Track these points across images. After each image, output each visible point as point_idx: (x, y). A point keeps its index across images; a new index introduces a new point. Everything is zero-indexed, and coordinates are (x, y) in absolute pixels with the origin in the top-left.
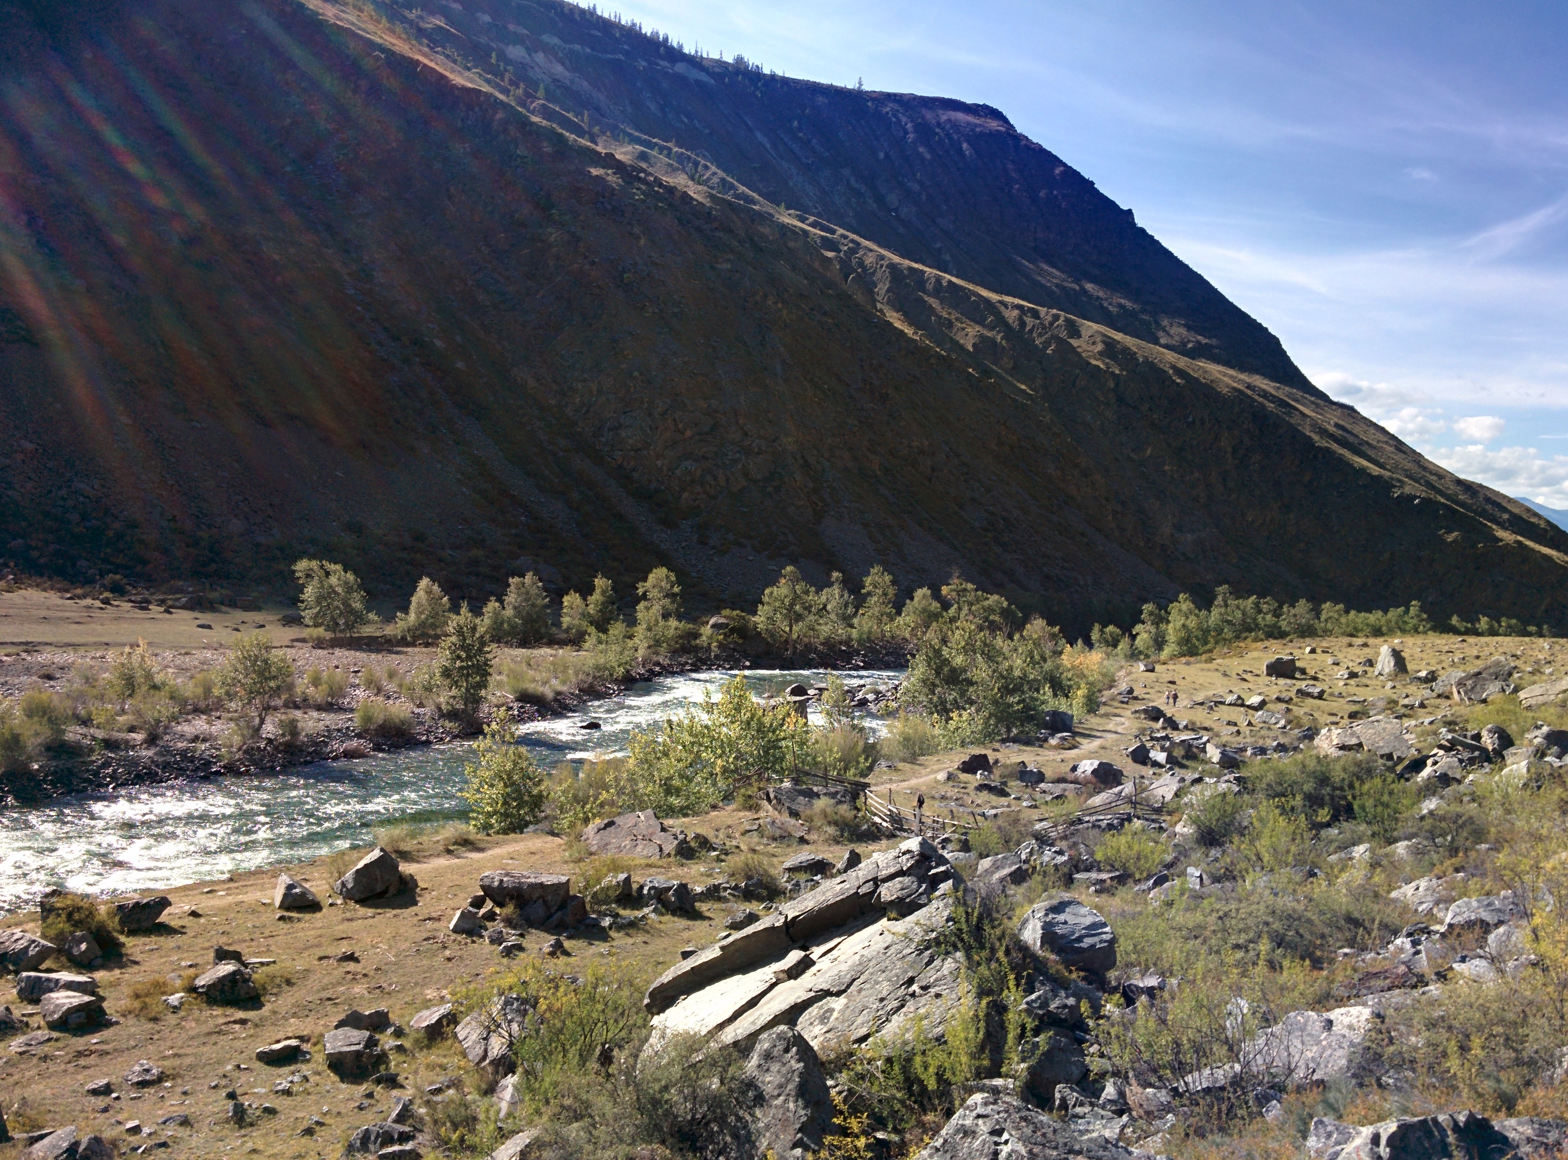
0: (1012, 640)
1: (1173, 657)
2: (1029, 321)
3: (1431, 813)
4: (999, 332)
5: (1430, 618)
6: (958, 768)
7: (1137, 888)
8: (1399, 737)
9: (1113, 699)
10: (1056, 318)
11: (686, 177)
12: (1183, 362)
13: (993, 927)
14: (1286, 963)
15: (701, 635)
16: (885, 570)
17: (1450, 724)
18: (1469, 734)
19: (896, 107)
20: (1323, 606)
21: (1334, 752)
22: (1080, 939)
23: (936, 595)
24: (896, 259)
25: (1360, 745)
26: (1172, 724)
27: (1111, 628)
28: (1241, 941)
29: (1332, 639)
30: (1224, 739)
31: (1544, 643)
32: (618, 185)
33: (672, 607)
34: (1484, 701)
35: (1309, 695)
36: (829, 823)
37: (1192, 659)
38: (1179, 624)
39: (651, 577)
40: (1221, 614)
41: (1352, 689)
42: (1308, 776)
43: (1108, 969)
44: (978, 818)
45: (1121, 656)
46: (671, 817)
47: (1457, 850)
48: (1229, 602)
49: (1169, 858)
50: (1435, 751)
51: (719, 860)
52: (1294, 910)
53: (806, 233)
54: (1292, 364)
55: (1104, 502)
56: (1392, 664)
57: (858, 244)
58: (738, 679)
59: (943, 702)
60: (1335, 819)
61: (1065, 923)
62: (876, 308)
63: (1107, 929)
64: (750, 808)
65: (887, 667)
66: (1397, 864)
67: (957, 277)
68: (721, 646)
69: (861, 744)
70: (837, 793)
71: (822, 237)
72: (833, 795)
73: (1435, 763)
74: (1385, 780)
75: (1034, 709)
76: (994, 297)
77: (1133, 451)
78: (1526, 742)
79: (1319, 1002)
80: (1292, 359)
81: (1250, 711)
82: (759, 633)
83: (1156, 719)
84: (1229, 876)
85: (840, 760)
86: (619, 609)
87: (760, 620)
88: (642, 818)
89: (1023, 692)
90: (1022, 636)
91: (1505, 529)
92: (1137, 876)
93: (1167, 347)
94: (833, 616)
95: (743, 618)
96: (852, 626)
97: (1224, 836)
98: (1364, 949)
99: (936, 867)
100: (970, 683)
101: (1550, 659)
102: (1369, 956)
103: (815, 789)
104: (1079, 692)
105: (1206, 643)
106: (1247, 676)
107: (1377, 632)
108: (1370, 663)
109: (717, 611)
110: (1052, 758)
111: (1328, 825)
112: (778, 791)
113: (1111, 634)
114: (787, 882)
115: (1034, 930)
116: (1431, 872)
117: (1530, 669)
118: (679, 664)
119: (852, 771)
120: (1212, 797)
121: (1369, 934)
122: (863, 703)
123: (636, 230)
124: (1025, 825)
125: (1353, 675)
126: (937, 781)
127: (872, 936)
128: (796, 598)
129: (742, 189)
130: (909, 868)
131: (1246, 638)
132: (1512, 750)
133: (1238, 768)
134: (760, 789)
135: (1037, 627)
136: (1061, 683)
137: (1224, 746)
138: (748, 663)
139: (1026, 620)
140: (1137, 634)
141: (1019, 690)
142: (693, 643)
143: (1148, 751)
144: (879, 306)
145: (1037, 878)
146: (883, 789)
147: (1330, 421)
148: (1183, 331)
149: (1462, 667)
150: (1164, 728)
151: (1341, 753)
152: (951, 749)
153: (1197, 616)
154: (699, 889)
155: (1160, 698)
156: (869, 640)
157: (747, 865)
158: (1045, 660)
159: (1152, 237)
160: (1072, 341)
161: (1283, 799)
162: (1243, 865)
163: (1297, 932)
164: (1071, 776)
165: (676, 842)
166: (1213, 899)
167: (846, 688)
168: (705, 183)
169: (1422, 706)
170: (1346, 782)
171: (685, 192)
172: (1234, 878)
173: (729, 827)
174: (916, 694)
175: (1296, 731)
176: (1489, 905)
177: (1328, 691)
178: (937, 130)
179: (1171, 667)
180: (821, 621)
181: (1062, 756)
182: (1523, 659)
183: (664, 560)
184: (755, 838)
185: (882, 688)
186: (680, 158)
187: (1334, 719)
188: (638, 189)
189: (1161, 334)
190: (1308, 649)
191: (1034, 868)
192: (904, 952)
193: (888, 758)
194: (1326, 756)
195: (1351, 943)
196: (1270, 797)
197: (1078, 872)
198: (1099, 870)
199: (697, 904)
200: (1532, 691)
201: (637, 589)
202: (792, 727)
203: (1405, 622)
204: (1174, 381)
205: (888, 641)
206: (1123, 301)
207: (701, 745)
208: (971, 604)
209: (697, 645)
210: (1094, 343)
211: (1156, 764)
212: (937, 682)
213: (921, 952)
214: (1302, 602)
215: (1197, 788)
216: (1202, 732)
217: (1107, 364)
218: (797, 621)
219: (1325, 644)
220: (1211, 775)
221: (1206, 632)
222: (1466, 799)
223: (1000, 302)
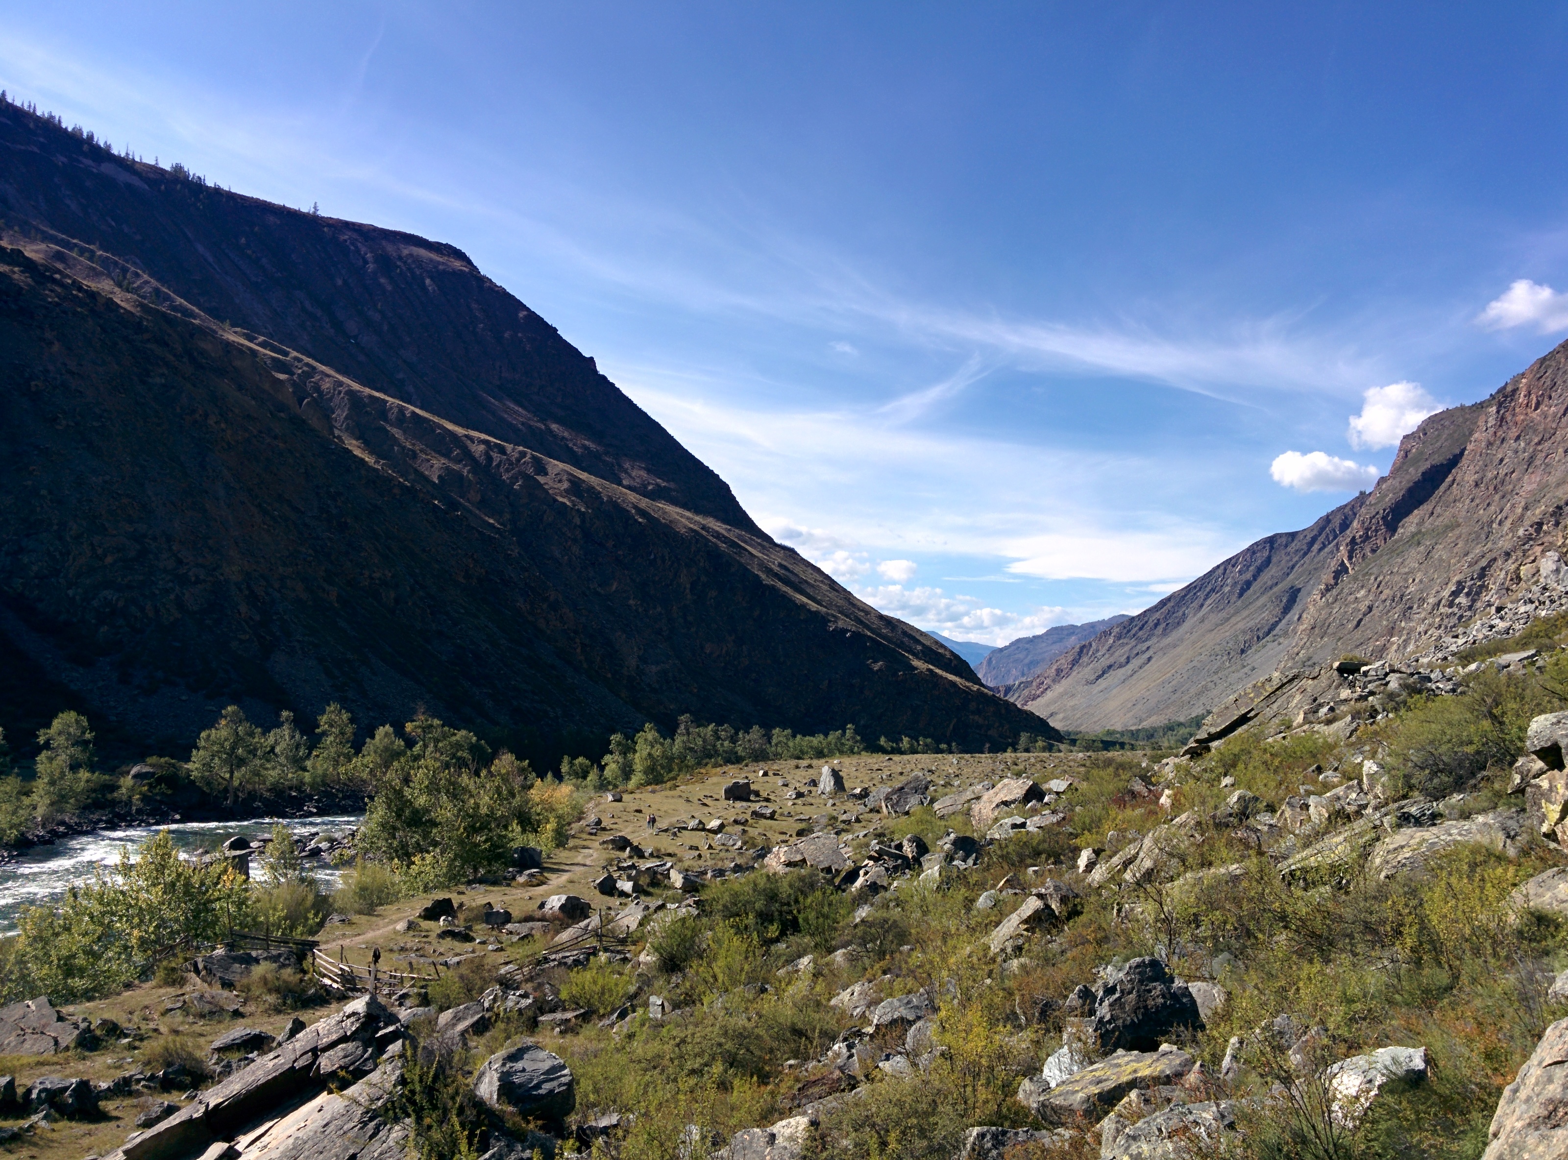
0: (479, 776)
1: (640, 786)
2: (495, 455)
3: (863, 921)
4: (465, 465)
5: (863, 740)
6: (420, 916)
7: (601, 1024)
8: (836, 851)
9: (582, 831)
10: (523, 454)
11: (112, 282)
12: (644, 503)
13: (446, 1086)
14: (737, 1082)
15: (119, 787)
16: (342, 707)
17: (879, 836)
18: (893, 844)
19: (355, 236)
20: (774, 732)
21: (781, 869)
22: (538, 1086)
23: (400, 732)
24: (356, 386)
25: (804, 861)
26: (638, 852)
27: (581, 760)
28: (696, 1066)
29: (782, 762)
30: (686, 864)
31: (953, 759)
32: (29, 285)
33: (82, 757)
34: (907, 813)
35: (763, 816)
36: (270, 991)
37: (658, 787)
38: (645, 753)
39: (57, 724)
40: (683, 742)
41: (799, 808)
42: (759, 894)
43: (568, 1113)
44: (440, 967)
45: (591, 788)
46: (72, 1003)
47: (884, 953)
48: (691, 730)
49: (632, 989)
50: (866, 862)
51: (132, 1047)
52: (745, 1028)
53: (254, 353)
54: (741, 508)
55: (572, 635)
56: (832, 783)
57: (314, 368)
58: (161, 835)
59: (404, 846)
60: (783, 933)
61: (524, 1070)
62: (333, 434)
63: (566, 1072)
64: (173, 983)
65: (344, 812)
66: (836, 972)
67: (421, 408)
68: (144, 798)
69: (311, 898)
70: (280, 955)
71: (273, 358)
72: (274, 959)
73: (866, 873)
74: (824, 893)
75: (502, 847)
76: (460, 431)
77: (600, 585)
78: (938, 849)
79: (766, 1118)
80: (741, 504)
81: (711, 835)
82: (193, 782)
83: (623, 849)
84: (689, 1000)
85: (285, 918)
86: (13, 761)
87: (194, 767)
88: (33, 1008)
89: (490, 830)
90: (490, 772)
91: (919, 659)
92: (602, 1011)
93: (629, 488)
94: (282, 760)
95: (173, 765)
96: (305, 769)
97: (685, 960)
98: (806, 1059)
99: (384, 1028)
100: (434, 824)
101: (957, 772)
102: (811, 1065)
103: (254, 954)
104: (548, 826)
105: (670, 770)
106: (708, 801)
107: (820, 754)
108: (814, 783)
109: (141, 758)
110: (520, 896)
111: (777, 940)
112: (208, 960)
113: (581, 764)
114: (215, 1064)
115: (490, 1082)
116: (863, 976)
117: (942, 782)
118: (91, 821)
119: (300, 929)
120: (674, 923)
121: (811, 1042)
122: (316, 853)
123: (48, 335)
124: (489, 971)
125: (800, 795)
126: (396, 932)
127: (310, 1113)
128: (238, 741)
129: (180, 301)
130: (354, 1033)
131: (706, 765)
132: (927, 856)
133: (697, 891)
134: (186, 960)
135: (505, 762)
136: (529, 819)
137: (687, 870)
138: (177, 817)
139: (494, 755)
140: (606, 764)
141: (486, 828)
142: (109, 796)
143: (616, 881)
144: (337, 432)
145: (501, 1025)
146: (334, 946)
147: (775, 561)
148: (643, 474)
149: (889, 783)
150: (631, 857)
151: (788, 869)
152: (413, 896)
153: (662, 744)
154: (104, 1085)
155: (626, 827)
156: (324, 784)
157: (167, 1049)
158: (514, 796)
159: (613, 385)
160: (539, 478)
161: (737, 919)
162: (701, 988)
163: (748, 1050)
164: (538, 914)
165: (77, 1032)
166: (671, 1026)
167: (296, 838)
168: (135, 291)
169: (858, 820)
170: (793, 897)
171: (111, 299)
172: (694, 1002)
173: (146, 1007)
174: (375, 839)
175: (751, 851)
176: (908, 1003)
177: (779, 811)
178: (399, 263)
179: (637, 796)
180: (268, 766)
181: (530, 894)
182: (937, 774)
183: (76, 703)
184: (178, 1017)
185: (338, 835)
186: (104, 261)
187: (784, 837)
188: (52, 291)
189: (623, 475)
190: (761, 772)
191: (498, 1015)
192: (345, 1128)
193: (341, 911)
194: (775, 874)
195: (795, 1055)
196: (726, 917)
197: (542, 1014)
198: (565, 1010)
199: (102, 1104)
200: (944, 802)
201: (38, 737)
202: (228, 884)
203: (843, 744)
204: (636, 520)
205: (345, 784)
206: (587, 443)
207: (113, 914)
208: (437, 741)
209: (114, 800)
210: (560, 481)
211: (623, 894)
212: (398, 824)
213: (365, 1124)
214: (756, 728)
215: (661, 914)
216: (667, 858)
217: (572, 502)
218: (239, 767)
219: (775, 767)
220: (674, 900)
221: (671, 759)
222: (892, 904)
223: (466, 436)
